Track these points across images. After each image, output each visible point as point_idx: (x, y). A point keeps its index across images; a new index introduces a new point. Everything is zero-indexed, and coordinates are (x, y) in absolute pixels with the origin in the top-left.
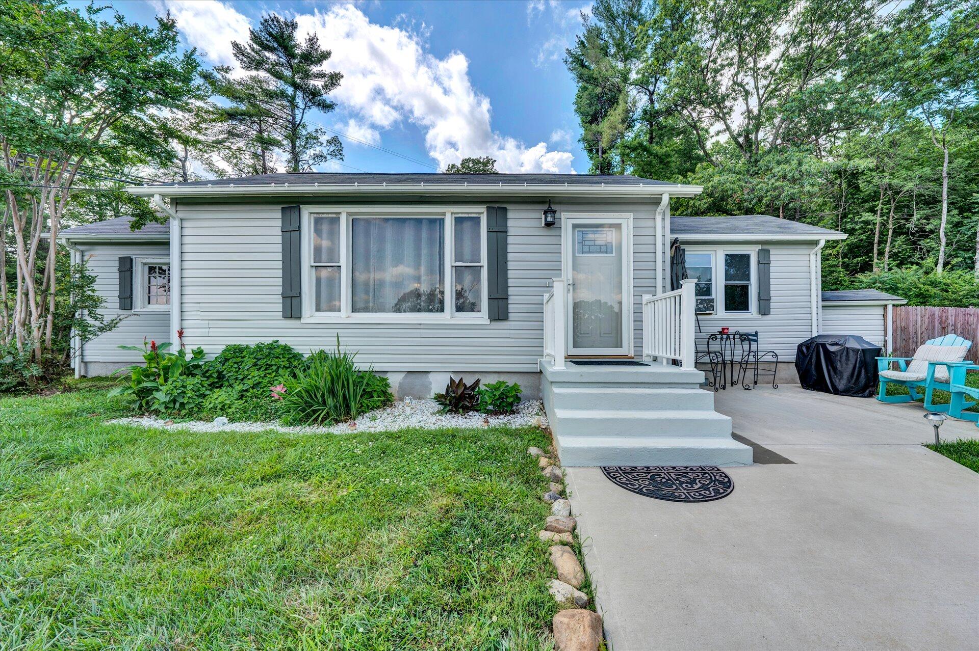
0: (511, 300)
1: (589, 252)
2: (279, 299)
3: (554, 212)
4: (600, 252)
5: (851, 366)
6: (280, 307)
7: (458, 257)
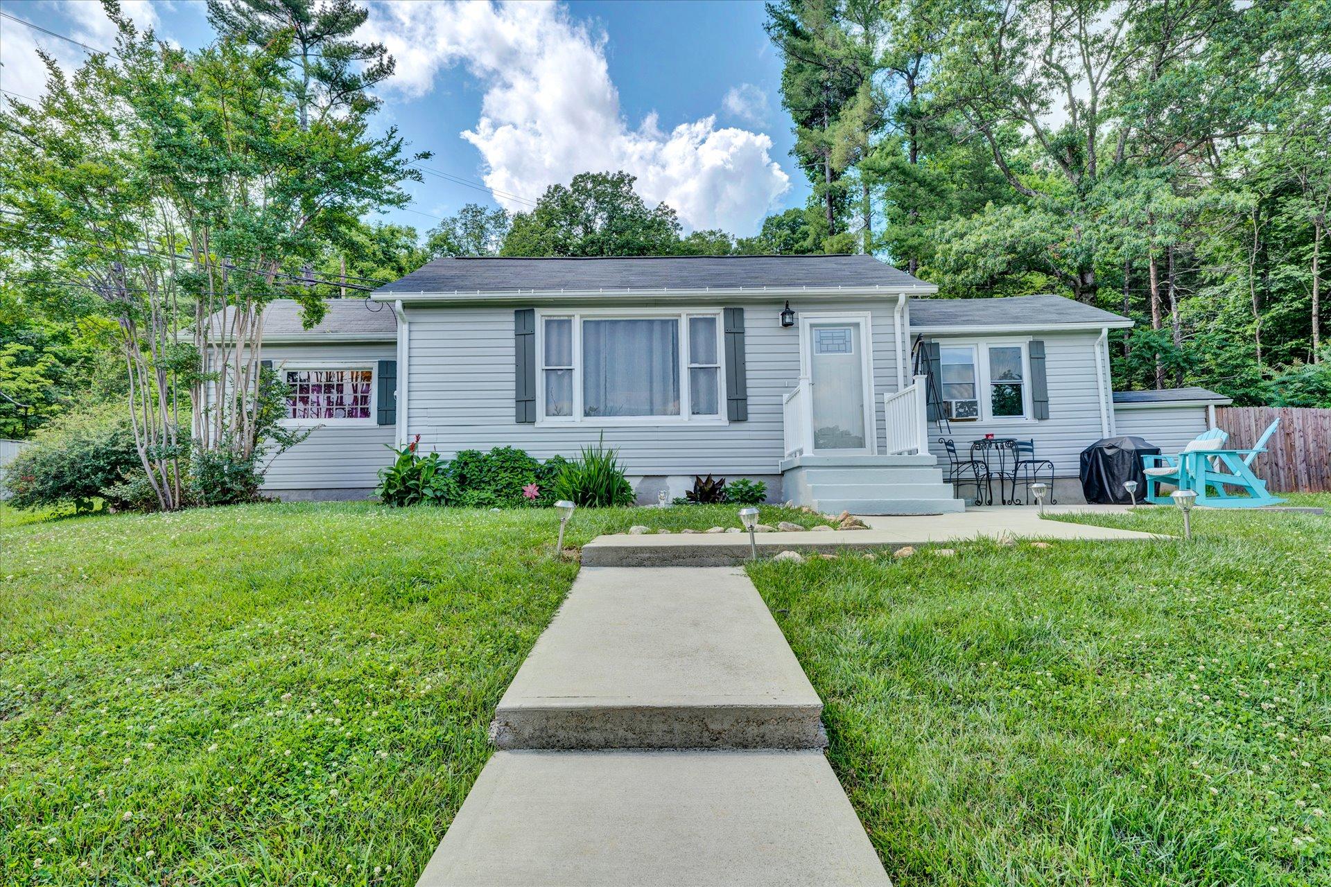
0: (750, 401)
1: (828, 351)
2: (513, 403)
3: (792, 313)
4: (839, 351)
5: (1127, 470)
6: (513, 412)
7: (694, 359)
